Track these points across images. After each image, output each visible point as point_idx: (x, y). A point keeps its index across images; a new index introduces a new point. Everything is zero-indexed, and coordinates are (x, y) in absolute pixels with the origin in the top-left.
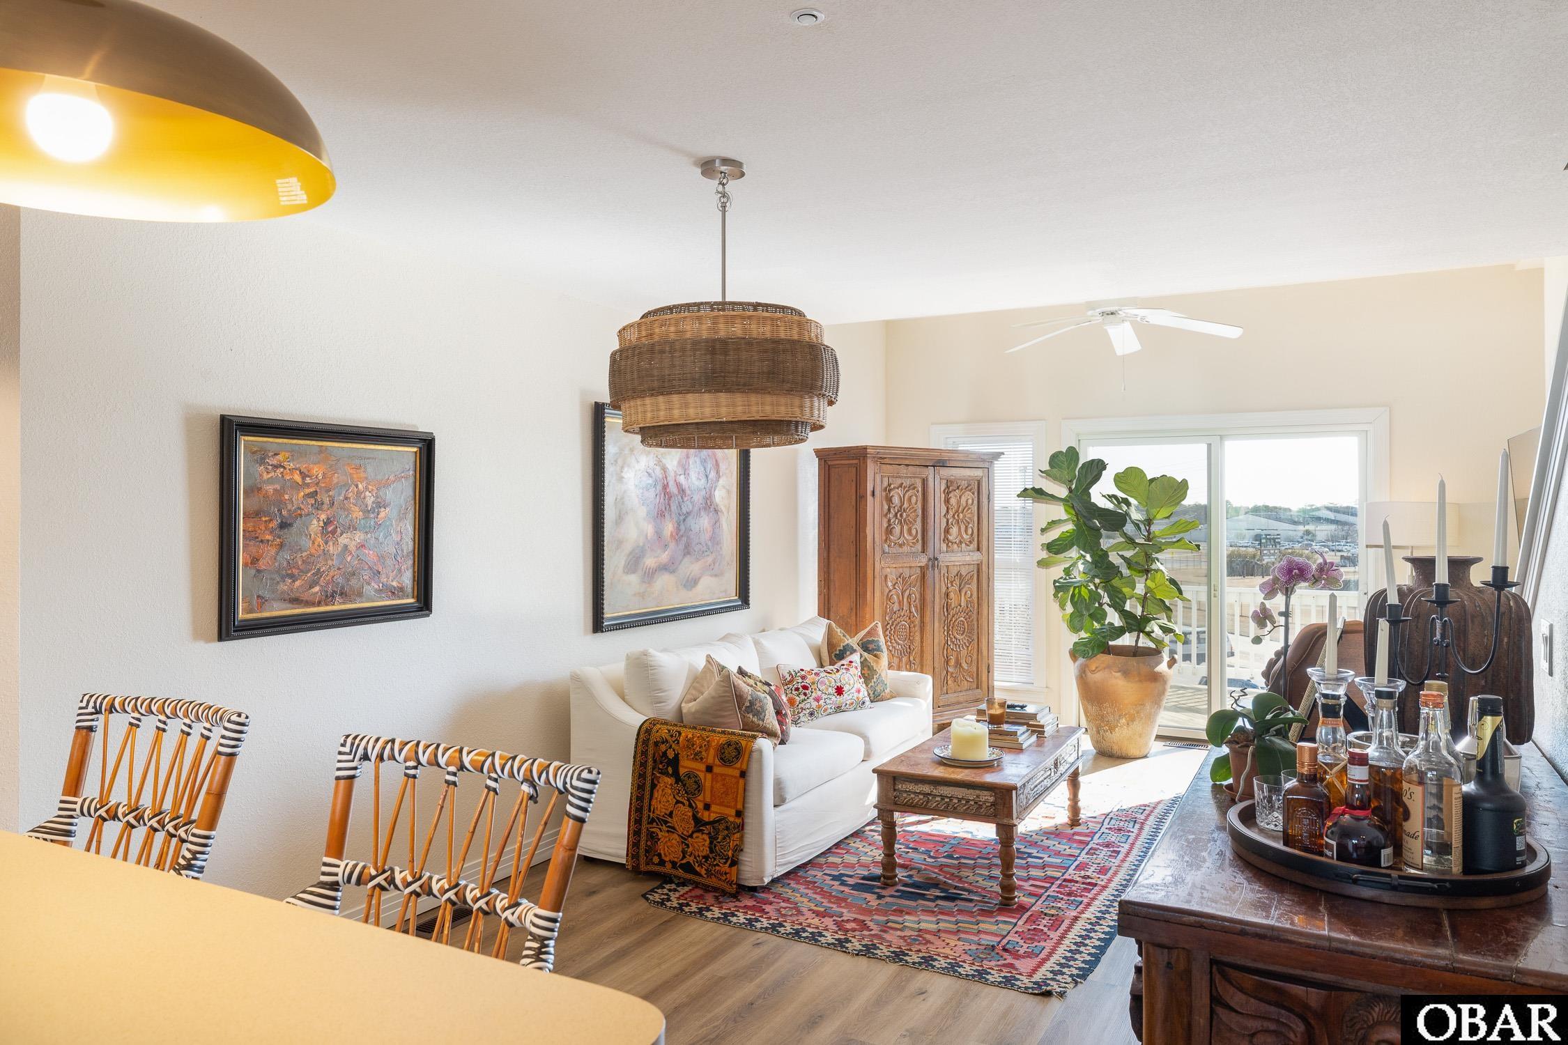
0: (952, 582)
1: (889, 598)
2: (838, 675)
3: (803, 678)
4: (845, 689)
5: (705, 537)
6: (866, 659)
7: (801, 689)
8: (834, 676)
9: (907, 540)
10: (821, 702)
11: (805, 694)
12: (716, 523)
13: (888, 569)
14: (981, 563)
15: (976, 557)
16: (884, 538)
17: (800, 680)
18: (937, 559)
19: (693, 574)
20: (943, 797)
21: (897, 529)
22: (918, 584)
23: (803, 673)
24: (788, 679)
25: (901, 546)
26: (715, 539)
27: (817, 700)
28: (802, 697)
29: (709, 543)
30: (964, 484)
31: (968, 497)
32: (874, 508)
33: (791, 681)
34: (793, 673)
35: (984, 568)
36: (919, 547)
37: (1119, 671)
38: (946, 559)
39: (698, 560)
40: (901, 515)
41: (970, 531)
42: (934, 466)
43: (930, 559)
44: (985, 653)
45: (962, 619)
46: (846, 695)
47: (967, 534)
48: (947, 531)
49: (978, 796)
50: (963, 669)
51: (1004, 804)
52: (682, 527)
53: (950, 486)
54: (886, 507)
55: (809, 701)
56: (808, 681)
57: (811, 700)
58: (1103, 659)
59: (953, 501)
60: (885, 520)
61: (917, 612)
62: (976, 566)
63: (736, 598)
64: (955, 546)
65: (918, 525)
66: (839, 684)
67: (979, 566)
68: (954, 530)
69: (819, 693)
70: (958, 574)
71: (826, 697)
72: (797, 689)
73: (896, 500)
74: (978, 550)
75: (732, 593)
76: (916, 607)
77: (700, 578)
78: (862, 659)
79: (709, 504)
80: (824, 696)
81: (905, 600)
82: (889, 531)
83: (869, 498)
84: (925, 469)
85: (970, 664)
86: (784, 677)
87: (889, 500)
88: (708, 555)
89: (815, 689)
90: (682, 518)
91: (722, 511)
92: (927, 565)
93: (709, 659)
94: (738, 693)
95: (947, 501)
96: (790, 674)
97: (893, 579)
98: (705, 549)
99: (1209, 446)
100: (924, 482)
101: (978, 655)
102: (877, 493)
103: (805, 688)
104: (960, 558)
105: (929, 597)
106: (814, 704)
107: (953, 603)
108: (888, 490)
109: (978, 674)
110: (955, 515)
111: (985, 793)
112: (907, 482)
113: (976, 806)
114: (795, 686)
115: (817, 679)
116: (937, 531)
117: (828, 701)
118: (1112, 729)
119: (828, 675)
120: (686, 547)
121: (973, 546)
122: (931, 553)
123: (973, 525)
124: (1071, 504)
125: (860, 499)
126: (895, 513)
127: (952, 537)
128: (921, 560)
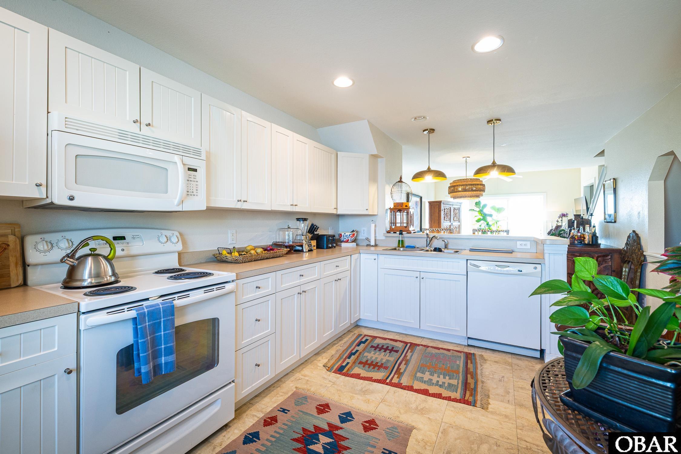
13: (445, 226)
15: (459, 223)
18: (452, 224)
21: (446, 218)
25: (447, 221)
30: (457, 209)
31: (457, 211)
32: (442, 213)
35: (460, 225)
36: (449, 221)
38: (454, 224)
42: (452, 205)
47: (457, 219)
48: (454, 218)
53: (454, 209)
54: (444, 213)
59: (455, 212)
60: (444, 215)
64: (455, 221)
65: (449, 217)
68: (455, 218)
70: (456, 227)
73: (446, 212)
82: (445, 218)
83: (442, 211)
84: (450, 205)
87: (445, 211)
95: (454, 212)
104: (456, 224)
108: (444, 210)
110: (455, 215)
112: (447, 208)
116: (452, 218)
121: (458, 221)
122: (451, 222)
123: (458, 217)
124: (481, 212)
125: (440, 211)
126: (446, 214)
127: (455, 219)
128: (450, 224)
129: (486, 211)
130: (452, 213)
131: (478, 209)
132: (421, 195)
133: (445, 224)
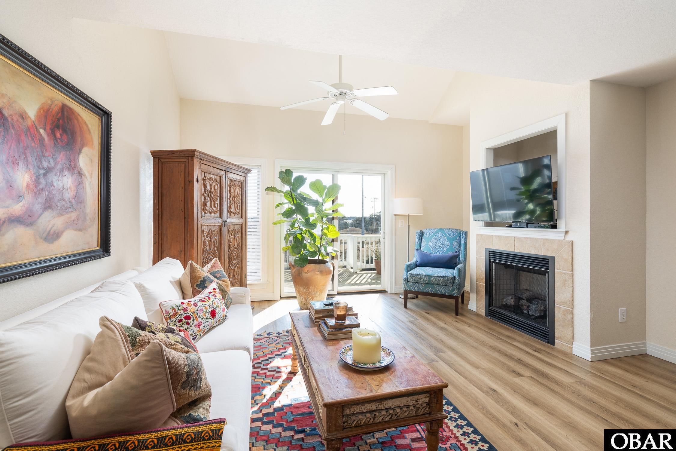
0: (231, 234)
1: (204, 243)
2: (211, 301)
3: (185, 310)
4: (217, 311)
5: (68, 195)
6: (220, 285)
7: (184, 320)
8: (208, 303)
9: (213, 210)
10: (202, 327)
11: (188, 323)
12: (80, 185)
13: (204, 227)
14: (243, 224)
15: (240, 221)
16: (202, 208)
17: (183, 312)
18: (226, 221)
19: (54, 228)
20: (387, 410)
22: (218, 235)
23: (184, 306)
24: (172, 314)
25: (211, 213)
26: (79, 199)
27: (198, 326)
28: (186, 326)
29: (73, 201)
30: (236, 183)
31: (238, 190)
32: (197, 188)
33: (174, 315)
34: (176, 308)
35: (244, 226)
36: (218, 214)
37: (318, 271)
38: (230, 221)
39: (60, 215)
40: (211, 196)
41: (239, 208)
42: (225, 171)
43: (223, 221)
44: (244, 269)
45: (235, 252)
46: (217, 316)
47: (238, 209)
48: (230, 207)
49: (416, 401)
50: (236, 278)
51: (437, 401)
52: (42, 181)
53: (231, 183)
54: (203, 190)
55: (191, 328)
56: (189, 313)
57: (193, 327)
58: (309, 266)
59: (232, 191)
60: (203, 197)
61: (217, 251)
62: (240, 225)
63: (98, 248)
64: (233, 215)
65: (218, 202)
66: (212, 309)
67: (242, 225)
68: (233, 206)
69: (199, 320)
70: (234, 230)
71: (205, 321)
72: (180, 321)
73: (208, 187)
74: (241, 217)
75: (93, 244)
76: (217, 247)
77: (62, 232)
78: (218, 285)
79: (73, 166)
80: (203, 321)
81: (212, 244)
82: (205, 205)
83: (195, 183)
84: (221, 171)
85: (238, 275)
86: (167, 312)
87: (205, 186)
88: (71, 212)
89: (196, 317)
90: (42, 172)
91: (85, 175)
92: (222, 224)
93: (105, 322)
94: (173, 370)
95: (230, 191)
96: (173, 308)
97: (206, 232)
98: (68, 205)
99: (333, 175)
100: (221, 178)
101: (241, 270)
102: (200, 180)
103: (187, 318)
104: (234, 221)
105: (223, 242)
106: (196, 330)
107: (232, 244)
108: (204, 180)
109: (241, 280)
110: (233, 198)
111: (422, 396)
112: (213, 177)
113: (416, 409)
114: (179, 318)
115: (196, 308)
116: (226, 206)
117: (206, 324)
118: (313, 299)
119: (204, 303)
120: (46, 201)
121: (240, 215)
122: (223, 218)
123: (240, 204)
124: (290, 195)
125: (189, 183)
126: (207, 194)
127: (232, 210)
128: (219, 221)
129: (305, 190)
130: (226, 195)
131: (287, 188)
132: (108, 107)
133: (205, 222)
